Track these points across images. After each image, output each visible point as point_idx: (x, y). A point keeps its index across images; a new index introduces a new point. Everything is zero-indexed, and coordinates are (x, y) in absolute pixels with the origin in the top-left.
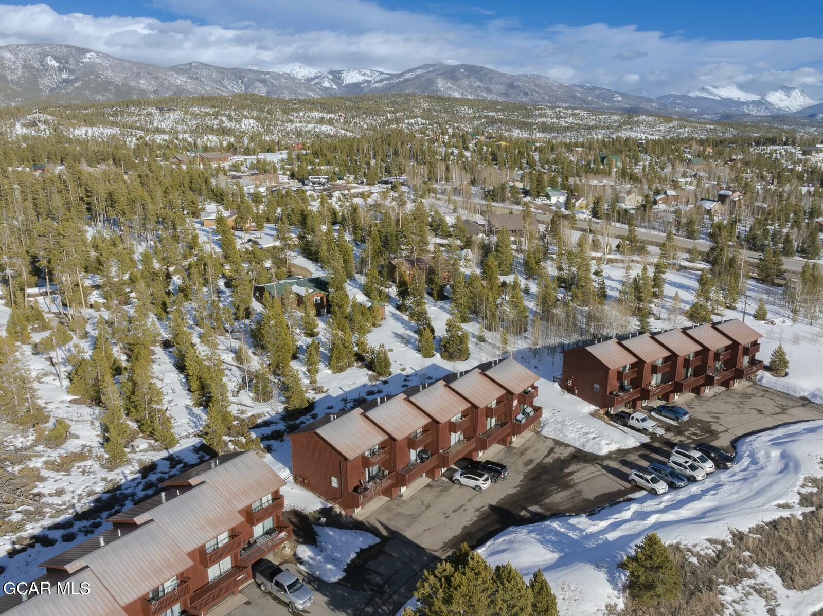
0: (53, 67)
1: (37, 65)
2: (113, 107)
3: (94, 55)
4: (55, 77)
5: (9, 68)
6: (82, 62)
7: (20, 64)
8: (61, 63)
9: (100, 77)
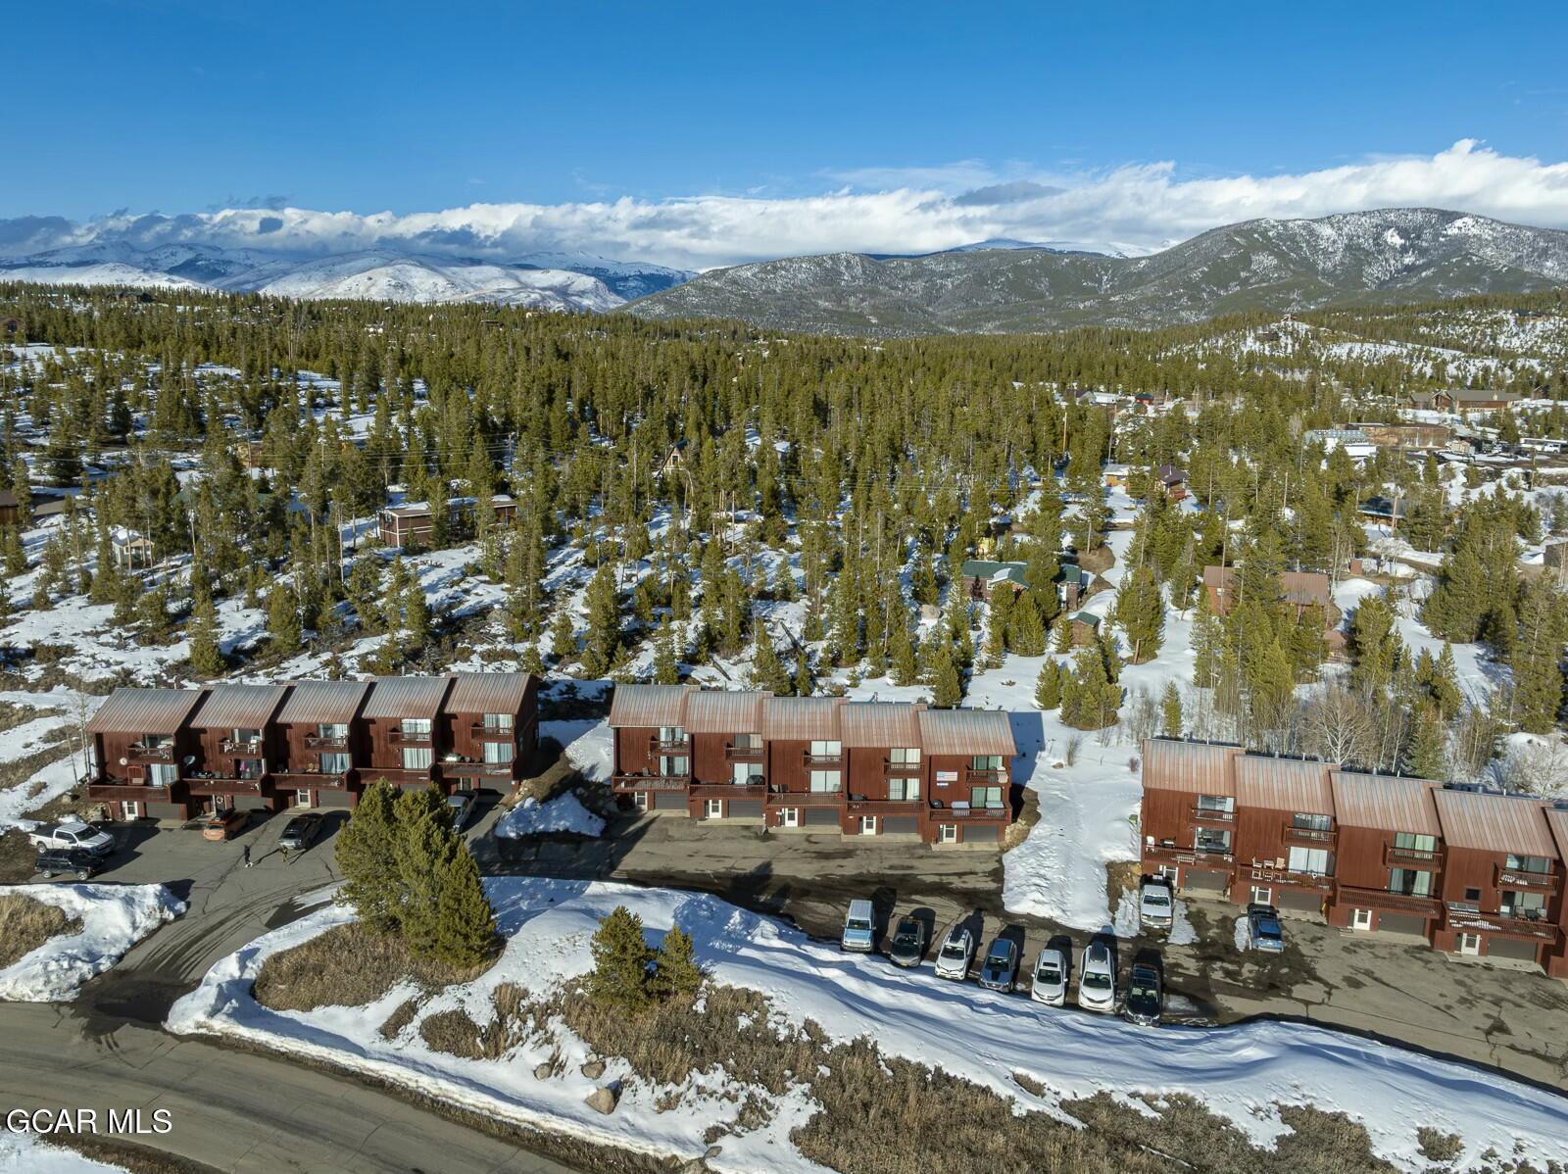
0: (1393, 248)
1: (1368, 244)
2: (1434, 310)
3: (1469, 221)
4: (1392, 262)
5: (1325, 252)
6: (1444, 236)
7: (1340, 245)
8: (1409, 239)
9: (1470, 260)
